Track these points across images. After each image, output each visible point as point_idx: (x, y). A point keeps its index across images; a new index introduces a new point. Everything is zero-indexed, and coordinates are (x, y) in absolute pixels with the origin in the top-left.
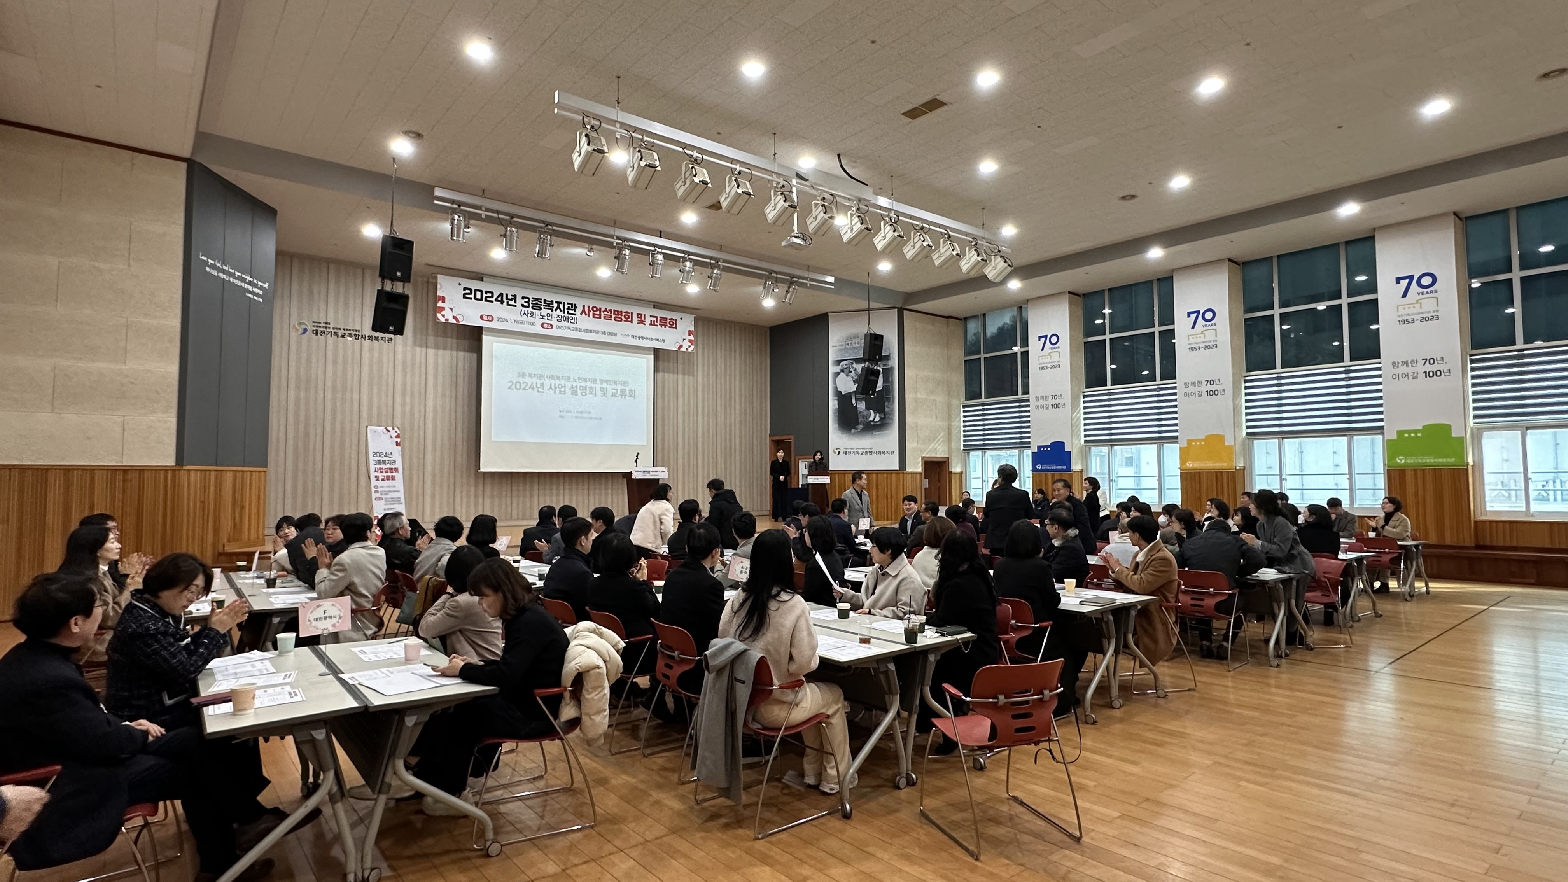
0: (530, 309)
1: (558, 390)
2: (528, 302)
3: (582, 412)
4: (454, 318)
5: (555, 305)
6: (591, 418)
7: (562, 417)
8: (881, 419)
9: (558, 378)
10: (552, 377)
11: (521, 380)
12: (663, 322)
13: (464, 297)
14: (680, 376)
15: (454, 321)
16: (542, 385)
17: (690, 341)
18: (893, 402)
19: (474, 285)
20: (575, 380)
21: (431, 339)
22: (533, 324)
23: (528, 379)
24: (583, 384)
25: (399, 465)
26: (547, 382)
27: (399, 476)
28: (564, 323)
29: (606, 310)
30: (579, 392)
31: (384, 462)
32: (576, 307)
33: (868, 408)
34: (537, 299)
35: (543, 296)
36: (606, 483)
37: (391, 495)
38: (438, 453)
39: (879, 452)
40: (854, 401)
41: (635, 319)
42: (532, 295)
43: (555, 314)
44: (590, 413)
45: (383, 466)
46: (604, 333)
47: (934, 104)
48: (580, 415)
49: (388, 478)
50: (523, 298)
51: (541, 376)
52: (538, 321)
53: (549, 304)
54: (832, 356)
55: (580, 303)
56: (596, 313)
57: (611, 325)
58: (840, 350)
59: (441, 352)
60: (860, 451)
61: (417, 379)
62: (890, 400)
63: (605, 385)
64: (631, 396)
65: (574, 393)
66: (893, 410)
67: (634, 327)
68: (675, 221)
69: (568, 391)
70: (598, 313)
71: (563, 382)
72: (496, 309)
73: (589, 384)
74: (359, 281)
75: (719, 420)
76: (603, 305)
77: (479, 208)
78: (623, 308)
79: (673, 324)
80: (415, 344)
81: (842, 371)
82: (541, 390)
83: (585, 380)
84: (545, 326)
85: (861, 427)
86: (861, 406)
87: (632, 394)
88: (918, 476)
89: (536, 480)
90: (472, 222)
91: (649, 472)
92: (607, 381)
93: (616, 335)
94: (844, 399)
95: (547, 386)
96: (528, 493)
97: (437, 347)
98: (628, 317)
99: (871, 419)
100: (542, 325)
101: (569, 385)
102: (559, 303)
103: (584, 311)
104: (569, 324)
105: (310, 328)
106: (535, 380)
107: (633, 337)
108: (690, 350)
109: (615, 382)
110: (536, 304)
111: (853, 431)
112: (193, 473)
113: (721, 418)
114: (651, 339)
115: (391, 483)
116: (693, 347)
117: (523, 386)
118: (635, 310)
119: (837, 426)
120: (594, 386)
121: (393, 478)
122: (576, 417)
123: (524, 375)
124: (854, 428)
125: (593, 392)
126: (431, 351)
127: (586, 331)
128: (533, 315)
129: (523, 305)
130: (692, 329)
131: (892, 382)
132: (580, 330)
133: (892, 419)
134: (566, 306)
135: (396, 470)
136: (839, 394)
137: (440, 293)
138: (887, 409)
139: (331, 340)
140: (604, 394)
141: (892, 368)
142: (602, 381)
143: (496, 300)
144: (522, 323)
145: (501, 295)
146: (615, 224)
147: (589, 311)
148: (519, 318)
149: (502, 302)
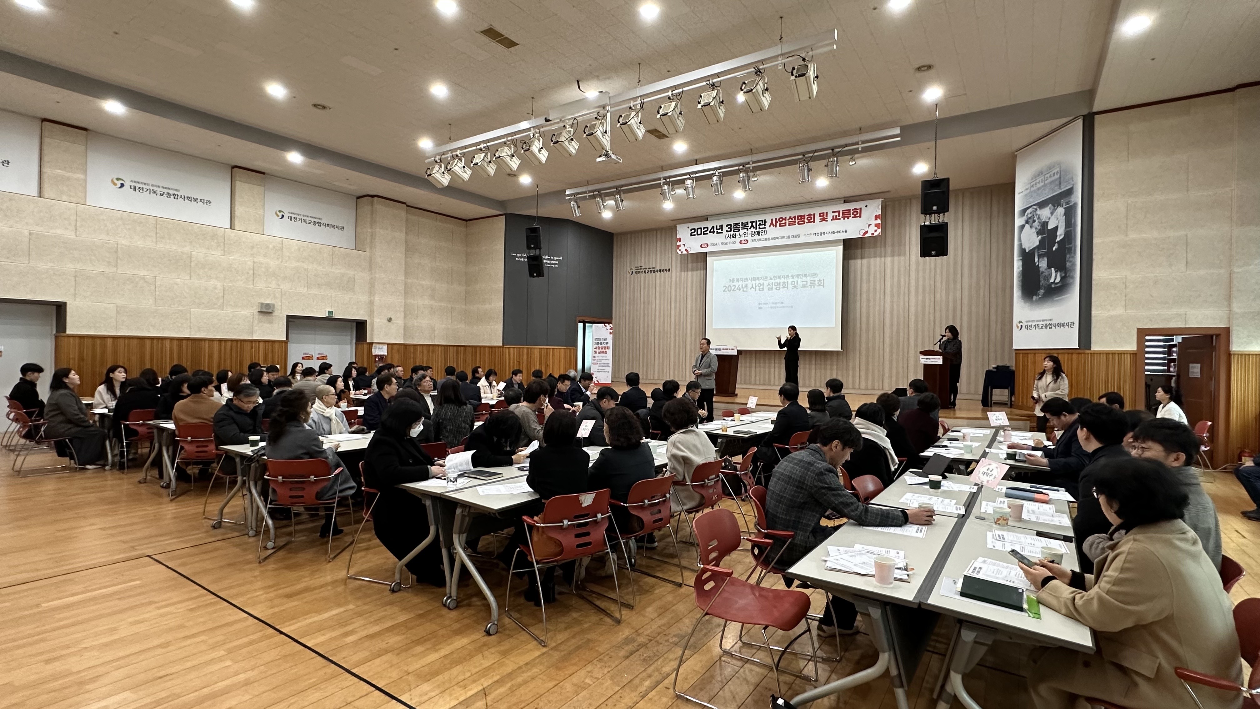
0: (732, 232)
1: (758, 288)
2: (730, 228)
3: (776, 303)
4: (686, 250)
5: (750, 225)
6: (784, 307)
7: (760, 308)
8: (1063, 278)
9: (758, 279)
10: (754, 279)
11: (732, 284)
12: (846, 214)
13: (691, 235)
15: (686, 252)
16: (746, 286)
17: (876, 225)
18: (1075, 253)
19: (696, 225)
20: (771, 279)
22: (734, 243)
23: (736, 283)
24: (778, 281)
25: (610, 345)
26: (750, 283)
27: (610, 352)
28: (756, 237)
29: (790, 218)
30: (774, 287)
31: (601, 344)
32: (765, 222)
33: (1049, 266)
34: (736, 224)
35: (741, 220)
37: (603, 362)
39: (1059, 325)
40: (1036, 260)
41: (818, 219)
42: (732, 222)
43: (749, 231)
44: (782, 303)
45: (600, 346)
46: (789, 237)
48: (774, 305)
49: (603, 352)
50: (727, 226)
51: (746, 279)
52: (738, 239)
53: (745, 226)
54: (1018, 207)
55: (768, 218)
56: (781, 222)
57: (797, 229)
58: (1026, 195)
59: (695, 273)
60: (1040, 324)
62: (1071, 251)
63: (796, 279)
64: (820, 285)
65: (770, 289)
66: (1074, 264)
67: (818, 226)
69: (766, 289)
70: (784, 222)
71: (761, 282)
72: (711, 238)
73: (782, 280)
76: (787, 215)
77: (585, 193)
78: (805, 212)
79: (857, 213)
81: (1027, 222)
82: (745, 289)
83: (779, 277)
84: (743, 242)
85: (1042, 292)
86: (1043, 264)
87: (821, 283)
92: (798, 276)
93: (799, 236)
94: (1027, 257)
95: (749, 286)
97: (692, 270)
98: (811, 219)
99: (1052, 280)
100: (740, 242)
101: (766, 283)
102: (752, 222)
103: (772, 223)
104: (760, 237)
105: (634, 271)
106: (740, 283)
107: (815, 234)
108: (876, 234)
109: (805, 276)
110: (736, 227)
111: (1035, 298)
114: (834, 233)
115: (604, 355)
116: (879, 231)
117: (733, 288)
118: (817, 211)
119: (1020, 293)
120: (786, 281)
121: (606, 352)
122: (772, 307)
123: (733, 280)
124: (1036, 294)
125: (785, 286)
126: (690, 273)
127: (774, 239)
128: (734, 236)
129: (727, 231)
130: (879, 212)
131: (1075, 225)
132: (769, 239)
133: (1073, 278)
134: (758, 223)
135: (608, 348)
136: (1023, 252)
137: (678, 237)
138: (1068, 264)
140: (795, 287)
141: (1075, 204)
142: (793, 276)
143: (710, 232)
144: (727, 243)
145: (713, 227)
147: (776, 222)
148: (725, 241)
149: (714, 232)
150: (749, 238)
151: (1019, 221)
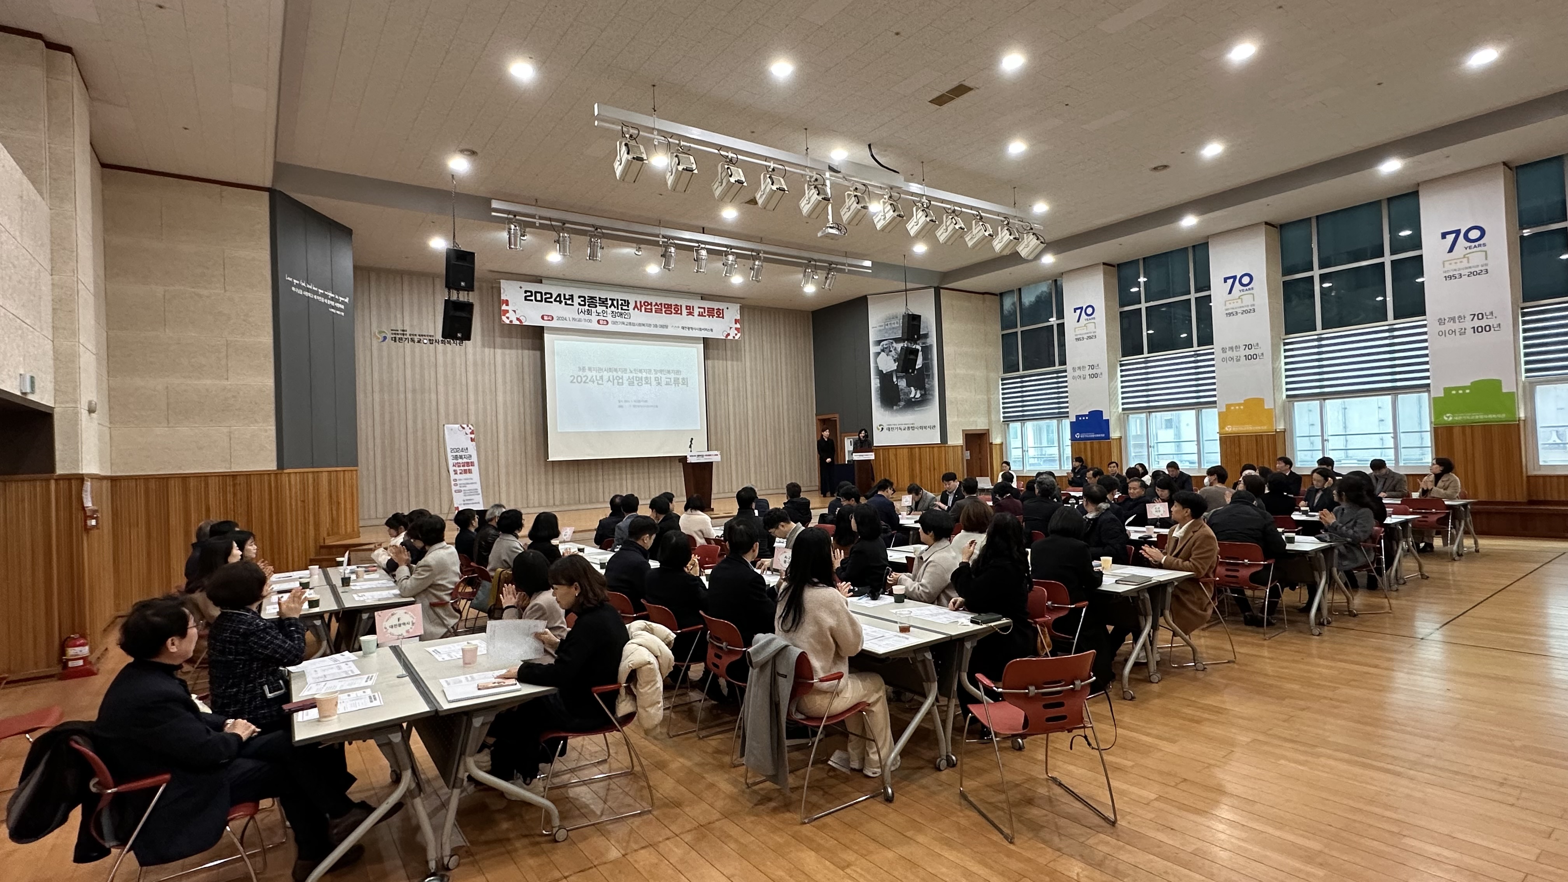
0: (587, 307)
1: (616, 381)
2: (584, 301)
3: (639, 401)
4: (518, 319)
5: (610, 302)
6: (648, 406)
7: (621, 407)
8: (922, 395)
9: (616, 370)
10: (610, 370)
11: (581, 373)
12: (711, 312)
13: (526, 300)
14: (729, 363)
15: (518, 323)
16: (602, 377)
17: (736, 329)
18: (933, 378)
19: (534, 287)
20: (631, 372)
21: (498, 340)
22: (590, 321)
23: (589, 374)
24: (640, 375)
25: (474, 459)
26: (606, 375)
27: (475, 469)
28: (618, 319)
29: (656, 304)
30: (636, 382)
31: (461, 457)
32: (628, 303)
33: (909, 385)
34: (592, 298)
35: (597, 294)
36: (665, 467)
37: (469, 487)
38: (510, 447)
39: (921, 428)
40: (895, 380)
41: (684, 312)
42: (587, 293)
43: (609, 310)
44: (646, 401)
45: (460, 461)
46: (656, 326)
47: (961, 90)
48: (637, 404)
49: (465, 472)
50: (580, 297)
51: (601, 369)
52: (594, 318)
53: (603, 302)
54: (872, 338)
55: (632, 299)
56: (647, 307)
57: (663, 318)
58: (880, 330)
59: (507, 351)
60: (902, 427)
61: (487, 377)
62: (930, 376)
63: (659, 375)
64: (683, 384)
65: (631, 384)
66: (933, 386)
67: (684, 320)
68: (716, 218)
69: (626, 383)
70: (649, 307)
71: (620, 374)
72: (555, 309)
73: (644, 375)
74: (430, 291)
75: (767, 401)
76: (653, 300)
77: (533, 217)
78: (672, 301)
79: (720, 314)
80: (483, 346)
81: (883, 351)
82: (600, 382)
83: (640, 371)
84: (601, 322)
85: (902, 404)
86: (902, 384)
87: (685, 382)
88: (960, 448)
89: (600, 466)
90: (527, 230)
91: (703, 456)
92: (661, 371)
93: (667, 327)
94: (885, 378)
95: (605, 378)
96: (593, 478)
97: (503, 347)
98: (678, 310)
99: (912, 396)
100: (598, 322)
101: (626, 376)
102: (612, 300)
103: (636, 306)
104: (624, 320)
105: (389, 336)
106: (594, 373)
107: (683, 328)
108: (737, 338)
109: (669, 372)
110: (592, 302)
111: (895, 408)
112: (293, 475)
113: (769, 401)
114: (700, 329)
115: (468, 475)
116: (739, 335)
117: (584, 379)
118: (683, 303)
119: (879, 403)
120: (649, 376)
121: (470, 471)
122: (634, 406)
123: (584, 369)
124: (896, 405)
125: (648, 381)
126: (499, 351)
127: (640, 325)
128: (589, 313)
129: (579, 304)
130: (738, 317)
131: (932, 360)
132: (634, 325)
133: (933, 395)
134: (620, 303)
135: (472, 464)
136: (880, 373)
137: (503, 297)
138: (927, 386)
139: (408, 345)
140: (659, 384)
141: (931, 346)
142: (656, 372)
143: (555, 300)
144: (580, 320)
145: (559, 295)
146: (660, 223)
147: (641, 306)
148: (577, 316)
149: (560, 302)
150: (609, 318)
151: (873, 349)
